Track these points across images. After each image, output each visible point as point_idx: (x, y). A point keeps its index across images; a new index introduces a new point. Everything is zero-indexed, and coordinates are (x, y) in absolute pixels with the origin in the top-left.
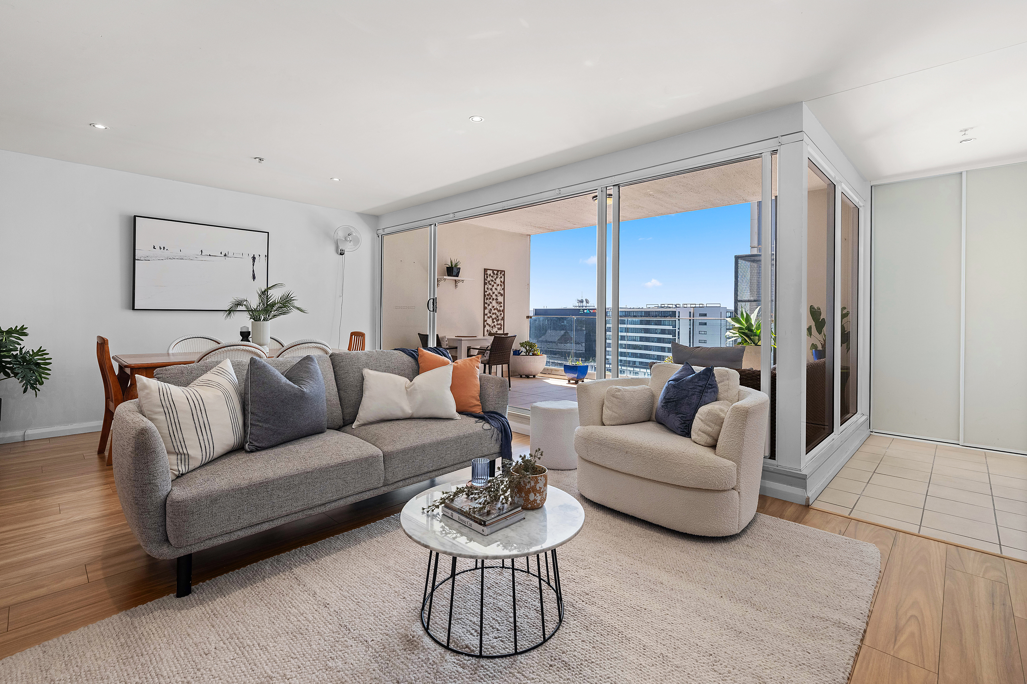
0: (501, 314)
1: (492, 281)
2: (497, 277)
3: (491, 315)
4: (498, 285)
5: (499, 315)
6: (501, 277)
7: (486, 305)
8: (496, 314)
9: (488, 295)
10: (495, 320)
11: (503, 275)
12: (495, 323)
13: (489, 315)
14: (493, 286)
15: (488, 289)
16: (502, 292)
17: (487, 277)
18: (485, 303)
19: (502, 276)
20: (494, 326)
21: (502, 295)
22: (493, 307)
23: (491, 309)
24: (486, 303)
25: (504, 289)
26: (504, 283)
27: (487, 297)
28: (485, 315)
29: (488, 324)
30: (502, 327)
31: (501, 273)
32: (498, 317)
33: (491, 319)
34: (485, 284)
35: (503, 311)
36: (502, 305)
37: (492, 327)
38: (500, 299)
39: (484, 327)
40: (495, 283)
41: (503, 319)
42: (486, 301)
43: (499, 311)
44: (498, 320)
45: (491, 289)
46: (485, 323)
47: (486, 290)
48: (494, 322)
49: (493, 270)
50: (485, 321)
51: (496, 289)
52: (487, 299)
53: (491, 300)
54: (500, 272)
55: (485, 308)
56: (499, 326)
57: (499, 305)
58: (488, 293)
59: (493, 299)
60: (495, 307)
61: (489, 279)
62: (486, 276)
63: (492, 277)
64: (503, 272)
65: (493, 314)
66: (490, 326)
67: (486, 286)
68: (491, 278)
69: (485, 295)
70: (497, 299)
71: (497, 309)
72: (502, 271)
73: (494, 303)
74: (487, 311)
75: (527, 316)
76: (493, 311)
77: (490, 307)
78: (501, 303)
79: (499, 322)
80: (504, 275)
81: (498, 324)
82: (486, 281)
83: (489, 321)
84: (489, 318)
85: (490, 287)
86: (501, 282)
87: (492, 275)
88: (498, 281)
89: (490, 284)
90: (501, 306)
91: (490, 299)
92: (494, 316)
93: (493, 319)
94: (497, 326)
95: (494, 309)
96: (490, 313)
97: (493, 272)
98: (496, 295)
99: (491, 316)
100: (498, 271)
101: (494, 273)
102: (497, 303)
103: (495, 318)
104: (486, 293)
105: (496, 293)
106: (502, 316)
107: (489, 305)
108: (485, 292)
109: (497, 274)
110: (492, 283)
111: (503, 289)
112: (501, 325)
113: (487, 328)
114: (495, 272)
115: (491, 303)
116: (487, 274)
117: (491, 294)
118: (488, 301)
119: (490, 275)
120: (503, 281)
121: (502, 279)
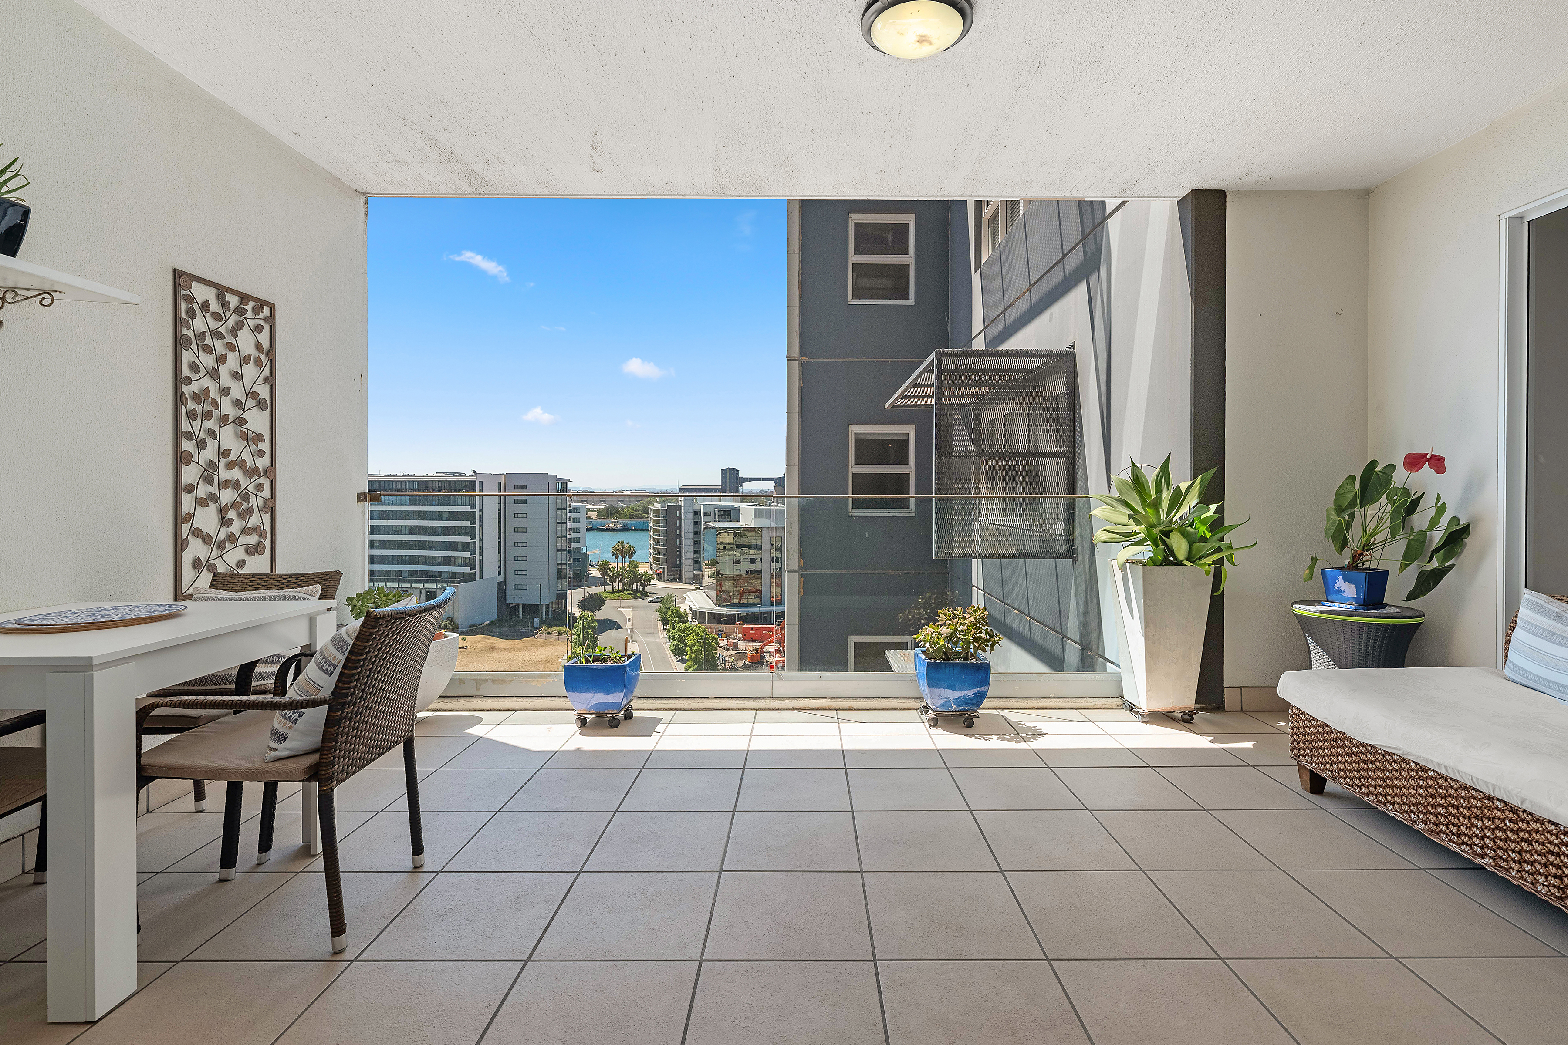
0: (260, 487)
1: (218, 335)
2: (240, 325)
3: (214, 489)
4: (245, 360)
5: (251, 488)
6: (259, 329)
7: (188, 446)
8: (236, 484)
9: (196, 398)
10: (232, 514)
11: (265, 319)
12: (235, 528)
13: (203, 490)
14: (222, 359)
15: (194, 367)
16: (264, 392)
17: (191, 313)
18: (178, 435)
19: (262, 323)
20: (231, 538)
21: (261, 404)
22: (226, 453)
23: (211, 466)
24: (190, 436)
25: (271, 381)
26: (271, 352)
27: (191, 405)
28: (179, 488)
29: (197, 533)
30: (267, 543)
31: (256, 311)
32: (246, 498)
33: (213, 508)
34: (179, 343)
35: (270, 472)
36: (265, 446)
37: (221, 546)
38: (257, 421)
39: (179, 546)
40: (231, 347)
41: (270, 507)
42: (185, 426)
43: (252, 472)
44: (249, 512)
45: (214, 374)
46: (185, 528)
47: (185, 371)
48: (225, 522)
49: (221, 291)
50: (179, 518)
51: (237, 376)
52: (192, 415)
53: (211, 424)
54: (251, 304)
55: (180, 459)
56: (253, 540)
57: (253, 447)
58: (194, 388)
59: (223, 420)
60: (233, 457)
61: (199, 324)
62: (183, 306)
63: (216, 316)
64: (267, 310)
65: (225, 484)
66: (207, 539)
67: (186, 356)
68: (213, 324)
69: (179, 398)
70: (240, 421)
71: (242, 464)
72: (261, 304)
73: (228, 437)
74: (190, 474)
75: (359, 495)
76: (225, 474)
77: (209, 453)
78: (259, 438)
79: (253, 521)
80: (271, 319)
81: (245, 531)
82: (185, 331)
83: (208, 519)
84: (201, 502)
85: (208, 361)
86: (258, 347)
87: (215, 306)
88: (246, 341)
89: (208, 350)
90: (261, 454)
91: (207, 415)
92: (227, 496)
93: (222, 511)
94: (243, 540)
95: (230, 466)
96: (209, 481)
97: (221, 297)
98: (238, 404)
99: (214, 498)
100: (244, 298)
101: (225, 305)
102: (244, 436)
103: (234, 505)
104: (185, 389)
105: (237, 391)
106: (266, 493)
107: (201, 445)
108: (178, 380)
109: (240, 311)
110: (219, 347)
111: (266, 380)
112: (262, 535)
113: (195, 549)
114: (233, 301)
115: (212, 433)
116: (191, 299)
117: (214, 394)
118: (196, 424)
119: (205, 306)
120: (266, 345)
121: (264, 338)
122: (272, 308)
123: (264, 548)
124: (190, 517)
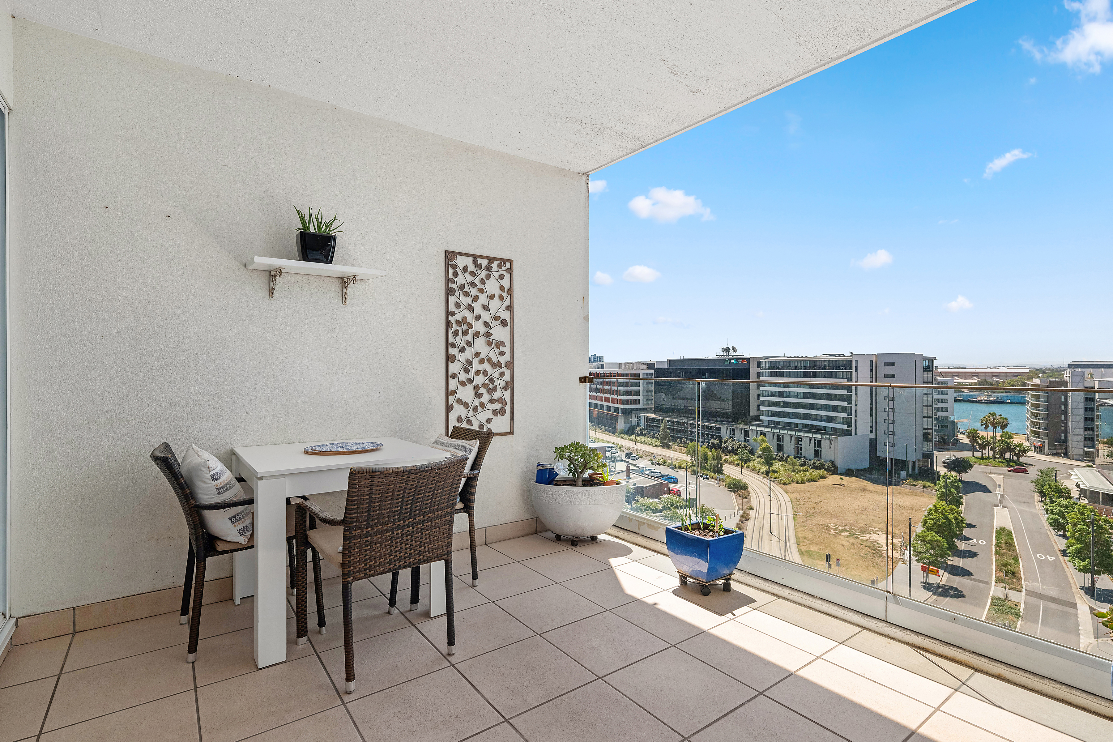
0: (502, 374)
1: (473, 285)
2: (488, 277)
3: (470, 376)
4: (492, 297)
5: (496, 375)
6: (501, 277)
7: (452, 351)
8: (485, 373)
9: (458, 323)
10: (482, 390)
11: (507, 270)
12: (485, 399)
13: (463, 377)
14: (476, 299)
15: (458, 305)
16: (505, 315)
17: (456, 274)
18: (448, 345)
19: (504, 273)
20: (482, 405)
21: (504, 323)
22: (477, 354)
23: (469, 362)
24: (454, 345)
25: (510, 308)
26: (510, 291)
27: (455, 327)
28: (448, 376)
29: (459, 401)
30: (508, 408)
31: (500, 266)
32: (492, 381)
33: (470, 387)
34: (449, 292)
35: (510, 365)
36: (507, 349)
37: (475, 409)
38: (500, 333)
39: (449, 408)
40: (481, 291)
41: (509, 385)
42: (451, 339)
43: (496, 365)
44: (495, 389)
45: (470, 308)
46: (451, 399)
47: (452, 308)
48: (478, 395)
49: (475, 258)
50: (449, 393)
51: (486, 308)
52: (456, 333)
53: (469, 337)
54: (496, 263)
55: (449, 359)
56: (497, 406)
57: (497, 351)
58: (459, 317)
59: (476, 334)
60: (483, 356)
61: (460, 280)
62: (451, 271)
63: (472, 274)
64: (508, 265)
65: (478, 373)
66: (466, 405)
67: (452, 300)
68: (469, 278)
69: (448, 324)
70: (488, 335)
71: (490, 360)
72: (505, 261)
73: (480, 345)
74: (455, 367)
75: (579, 378)
76: (477, 367)
77: (467, 355)
78: (502, 344)
79: (496, 395)
80: (510, 271)
81: (492, 401)
82: (451, 285)
83: (466, 394)
84: (462, 384)
85: (466, 301)
86: (502, 288)
87: (471, 268)
88: (492, 286)
89: (467, 294)
90: (502, 354)
91: (466, 333)
92: (479, 380)
93: (476, 388)
94: (489, 406)
95: (482, 361)
96: (467, 371)
97: (475, 262)
98: (486, 324)
99: (470, 381)
100: (491, 260)
101: (479, 266)
102: (489, 343)
103: (484, 385)
104: (452, 319)
105: (486, 317)
106: (507, 378)
107: (462, 350)
108: (448, 313)
109: (488, 268)
110: (474, 292)
111: (507, 308)
112: (504, 403)
113: (459, 410)
114: (484, 263)
115: (469, 343)
116: (454, 267)
117: (470, 319)
118: (458, 339)
119: (465, 269)
120: (507, 286)
121: (506, 283)
122: (511, 262)
123: (505, 411)
124: (454, 392)
